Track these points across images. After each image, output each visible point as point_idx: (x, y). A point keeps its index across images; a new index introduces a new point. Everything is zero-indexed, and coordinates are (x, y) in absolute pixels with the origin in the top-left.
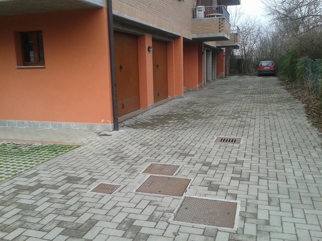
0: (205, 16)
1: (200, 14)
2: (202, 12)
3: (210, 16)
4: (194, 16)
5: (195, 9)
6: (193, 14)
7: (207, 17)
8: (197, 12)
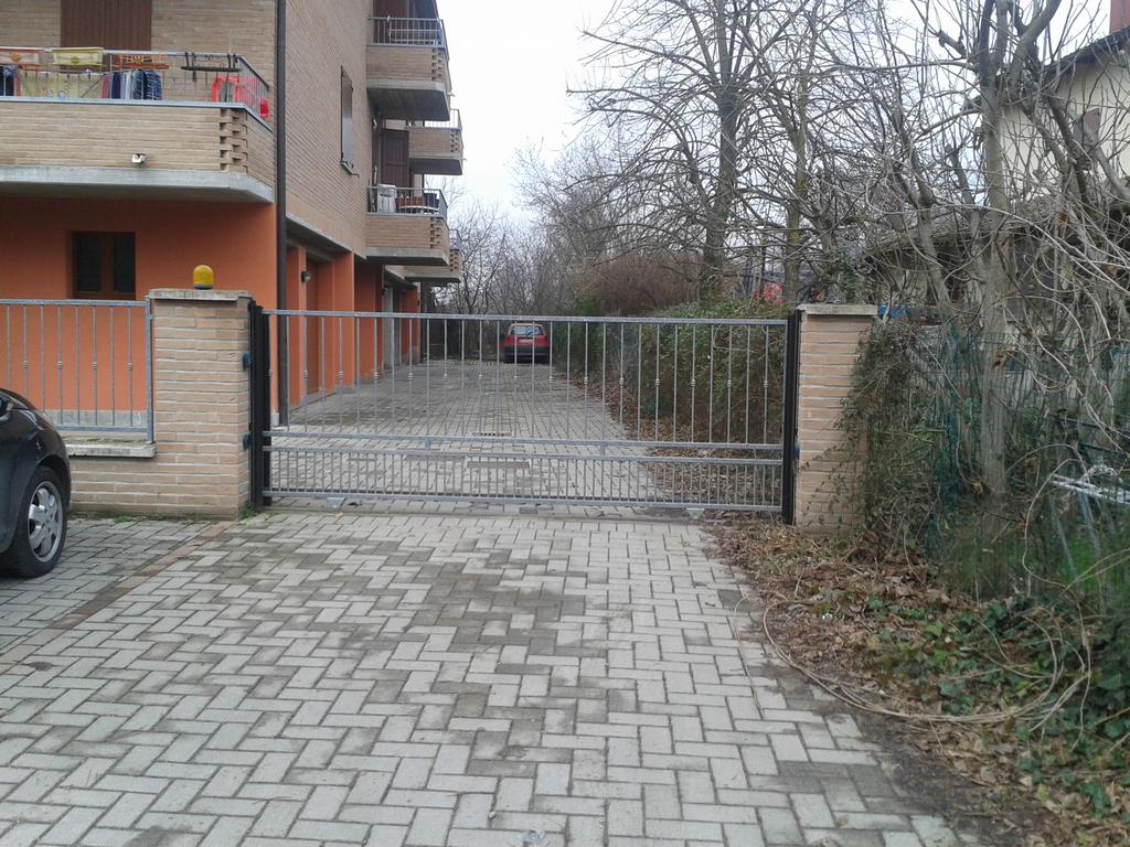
0: (397, 210)
1: (386, 204)
2: (392, 200)
3: (409, 211)
4: (372, 206)
5: (375, 191)
6: (369, 203)
7: (403, 210)
8: (379, 197)
